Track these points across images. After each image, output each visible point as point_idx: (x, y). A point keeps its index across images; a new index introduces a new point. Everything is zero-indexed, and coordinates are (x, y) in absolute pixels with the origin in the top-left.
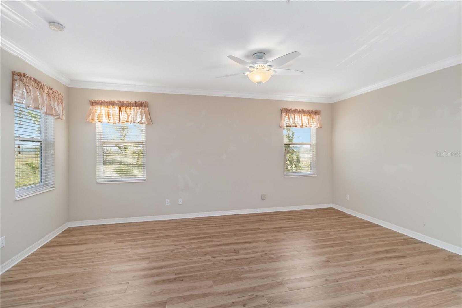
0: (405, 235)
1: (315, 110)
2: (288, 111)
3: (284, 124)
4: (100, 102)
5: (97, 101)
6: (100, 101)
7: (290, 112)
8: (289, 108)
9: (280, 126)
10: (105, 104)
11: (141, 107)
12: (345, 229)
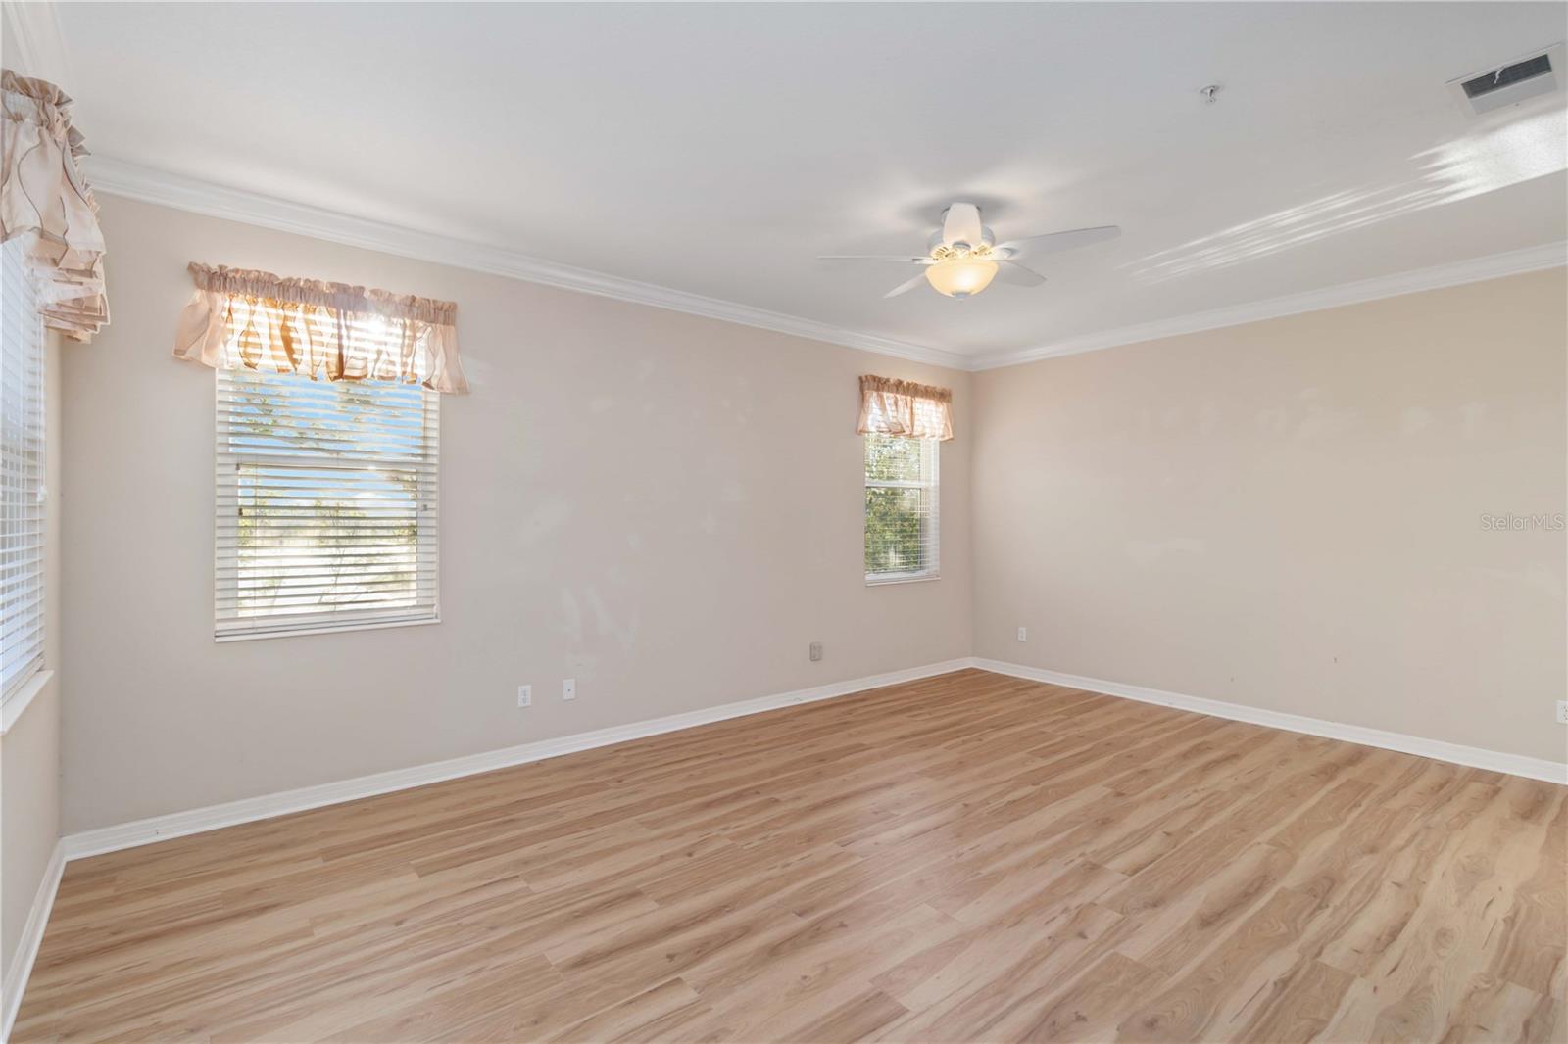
0: (1188, 712)
1: (944, 389)
2: (880, 384)
3: (869, 422)
4: (252, 276)
5: (237, 271)
6: (249, 272)
7: (886, 388)
8: (883, 374)
9: (859, 429)
10: (276, 289)
11: (432, 322)
12: (1062, 717)
